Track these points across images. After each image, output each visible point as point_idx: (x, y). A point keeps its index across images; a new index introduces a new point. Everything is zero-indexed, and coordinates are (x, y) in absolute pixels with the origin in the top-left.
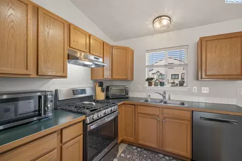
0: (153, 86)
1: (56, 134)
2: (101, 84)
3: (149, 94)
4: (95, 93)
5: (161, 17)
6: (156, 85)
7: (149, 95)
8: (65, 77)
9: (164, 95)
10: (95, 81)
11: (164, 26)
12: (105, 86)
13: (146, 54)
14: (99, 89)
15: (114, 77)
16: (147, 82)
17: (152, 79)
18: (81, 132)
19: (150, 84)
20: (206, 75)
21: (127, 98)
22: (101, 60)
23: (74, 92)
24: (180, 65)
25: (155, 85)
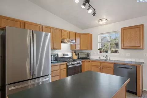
1: (59, 66)
2: (75, 52)
4: (73, 56)
5: (101, 19)
8: (60, 49)
10: (73, 50)
11: (104, 23)
12: (77, 53)
13: (99, 36)
14: (74, 54)
15: (81, 48)
16: (99, 51)
17: (102, 49)
18: (66, 68)
20: (124, 47)
21: (89, 59)
22: (74, 41)
23: (64, 55)
25: (103, 52)
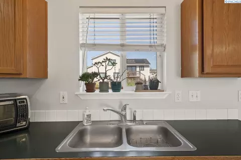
0: (97, 91)
3: (87, 113)
6: (103, 88)
7: (89, 116)
9: (123, 113)
13: (81, 16)
16: (83, 83)
17: (95, 75)
19: (90, 88)
24: (151, 46)
